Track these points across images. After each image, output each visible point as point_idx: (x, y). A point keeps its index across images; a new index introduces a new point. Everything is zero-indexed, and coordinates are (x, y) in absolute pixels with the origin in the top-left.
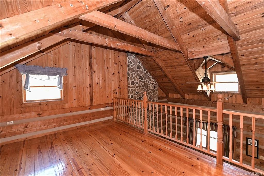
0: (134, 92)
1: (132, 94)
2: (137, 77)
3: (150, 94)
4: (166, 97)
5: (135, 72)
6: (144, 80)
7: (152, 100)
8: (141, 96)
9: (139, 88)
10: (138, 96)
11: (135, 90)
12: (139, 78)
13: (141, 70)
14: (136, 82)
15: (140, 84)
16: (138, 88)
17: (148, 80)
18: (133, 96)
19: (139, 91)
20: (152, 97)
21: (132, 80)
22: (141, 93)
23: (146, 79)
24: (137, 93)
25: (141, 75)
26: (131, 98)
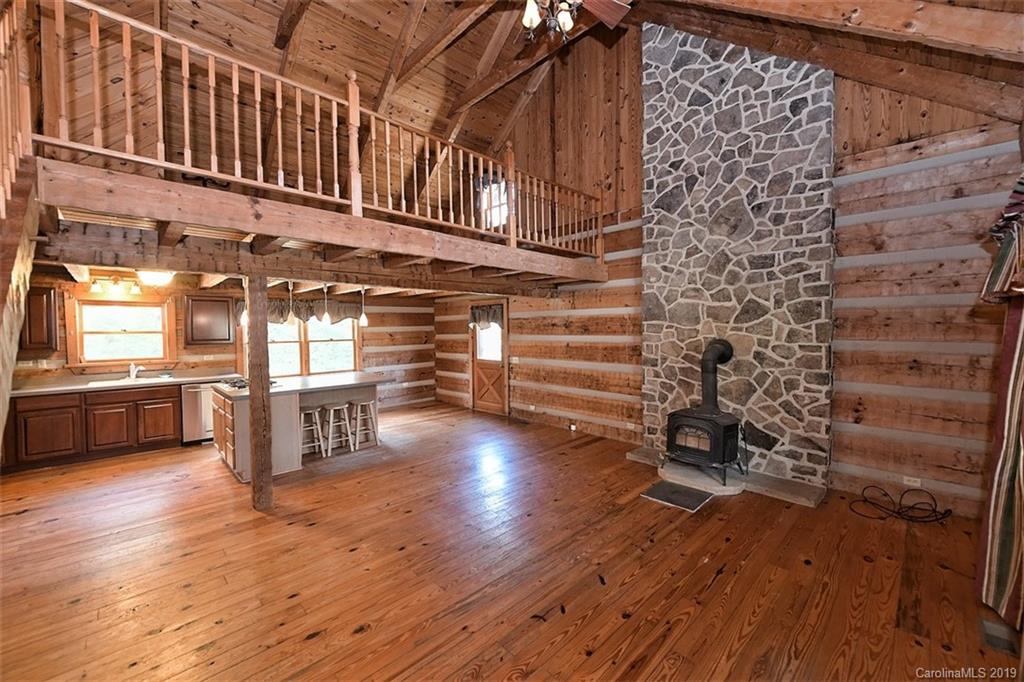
0: (659, 167)
1: (652, 177)
2: (677, 103)
3: (754, 151)
6: (715, 100)
7: (769, 179)
8: (696, 173)
9: (683, 144)
10: (676, 179)
11: (664, 160)
12: (686, 103)
13: (696, 66)
14: (669, 125)
15: (693, 126)
16: (679, 147)
17: (743, 89)
18: (656, 182)
19: (684, 157)
20: (769, 162)
21: (654, 124)
22: (698, 160)
23: (728, 91)
24: (675, 166)
25: (695, 87)
26: (646, 191)
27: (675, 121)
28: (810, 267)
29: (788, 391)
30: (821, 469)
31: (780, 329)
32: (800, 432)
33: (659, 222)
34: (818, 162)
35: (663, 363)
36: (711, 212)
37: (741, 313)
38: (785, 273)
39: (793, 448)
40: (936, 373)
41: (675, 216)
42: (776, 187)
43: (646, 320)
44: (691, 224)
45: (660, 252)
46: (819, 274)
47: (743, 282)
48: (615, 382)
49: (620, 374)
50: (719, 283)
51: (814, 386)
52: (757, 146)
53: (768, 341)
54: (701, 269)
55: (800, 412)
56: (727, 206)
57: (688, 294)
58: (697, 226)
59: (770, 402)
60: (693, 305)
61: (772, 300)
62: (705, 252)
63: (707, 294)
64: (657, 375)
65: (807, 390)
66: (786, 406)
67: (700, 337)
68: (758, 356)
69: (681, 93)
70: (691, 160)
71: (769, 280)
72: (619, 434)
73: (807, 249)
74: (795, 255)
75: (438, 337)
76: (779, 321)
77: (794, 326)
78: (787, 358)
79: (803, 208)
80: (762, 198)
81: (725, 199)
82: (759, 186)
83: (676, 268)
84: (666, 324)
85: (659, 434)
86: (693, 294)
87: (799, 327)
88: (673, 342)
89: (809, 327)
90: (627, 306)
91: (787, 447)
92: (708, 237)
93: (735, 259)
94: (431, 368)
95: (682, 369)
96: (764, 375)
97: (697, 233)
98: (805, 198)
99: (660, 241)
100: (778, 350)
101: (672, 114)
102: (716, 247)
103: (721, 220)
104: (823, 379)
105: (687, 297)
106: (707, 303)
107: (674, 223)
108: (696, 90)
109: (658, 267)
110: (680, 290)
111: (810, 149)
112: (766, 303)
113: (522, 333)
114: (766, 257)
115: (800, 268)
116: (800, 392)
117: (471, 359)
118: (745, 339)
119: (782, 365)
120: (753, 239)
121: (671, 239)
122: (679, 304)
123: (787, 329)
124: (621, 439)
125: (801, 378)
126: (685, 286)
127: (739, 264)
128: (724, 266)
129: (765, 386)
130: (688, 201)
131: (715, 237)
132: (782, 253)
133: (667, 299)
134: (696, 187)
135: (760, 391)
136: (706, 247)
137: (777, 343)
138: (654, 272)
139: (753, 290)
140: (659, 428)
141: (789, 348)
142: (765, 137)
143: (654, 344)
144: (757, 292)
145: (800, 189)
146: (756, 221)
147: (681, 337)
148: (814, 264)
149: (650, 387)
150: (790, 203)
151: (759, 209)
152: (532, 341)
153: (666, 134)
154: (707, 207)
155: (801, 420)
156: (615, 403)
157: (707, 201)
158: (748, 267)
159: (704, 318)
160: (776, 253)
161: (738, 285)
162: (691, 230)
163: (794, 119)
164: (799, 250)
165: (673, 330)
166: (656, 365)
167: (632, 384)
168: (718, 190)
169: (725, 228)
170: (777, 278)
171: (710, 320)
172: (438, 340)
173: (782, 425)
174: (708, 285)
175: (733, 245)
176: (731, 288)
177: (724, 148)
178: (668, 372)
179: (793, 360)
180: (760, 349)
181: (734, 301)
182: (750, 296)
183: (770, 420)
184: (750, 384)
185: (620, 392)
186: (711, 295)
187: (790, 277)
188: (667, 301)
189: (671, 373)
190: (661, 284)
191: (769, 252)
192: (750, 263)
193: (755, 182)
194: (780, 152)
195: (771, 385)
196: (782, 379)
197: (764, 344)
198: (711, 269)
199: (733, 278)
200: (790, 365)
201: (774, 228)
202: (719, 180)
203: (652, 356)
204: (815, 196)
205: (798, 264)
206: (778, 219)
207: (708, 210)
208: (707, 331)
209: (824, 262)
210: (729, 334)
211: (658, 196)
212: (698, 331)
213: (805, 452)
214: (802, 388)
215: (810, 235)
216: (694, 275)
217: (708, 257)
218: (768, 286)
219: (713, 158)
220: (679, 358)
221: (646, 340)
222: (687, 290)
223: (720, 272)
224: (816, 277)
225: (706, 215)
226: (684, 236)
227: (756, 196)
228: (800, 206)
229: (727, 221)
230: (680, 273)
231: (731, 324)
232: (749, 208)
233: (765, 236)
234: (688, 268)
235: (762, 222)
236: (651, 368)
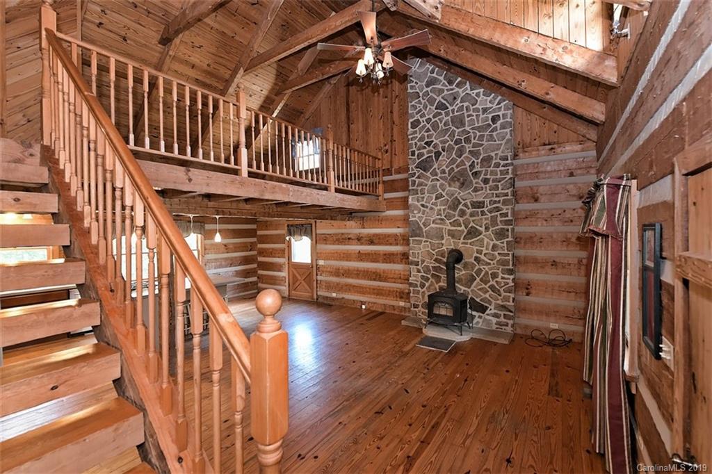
0: (419, 144)
1: (414, 149)
2: (429, 107)
3: (473, 141)
6: (450, 108)
7: (481, 157)
8: (440, 150)
9: (433, 132)
10: (429, 152)
11: (422, 139)
12: (434, 108)
13: (439, 86)
14: (424, 119)
15: (439, 122)
16: (430, 133)
17: (466, 104)
18: (417, 153)
19: (433, 139)
20: (481, 148)
21: (414, 117)
22: (441, 142)
23: (458, 104)
24: (428, 144)
25: (439, 99)
26: (410, 157)
27: (427, 117)
28: (502, 209)
29: (493, 279)
30: (510, 322)
31: (488, 243)
32: (499, 302)
33: (419, 177)
34: (506, 151)
35: (422, 264)
36: (449, 174)
37: (467, 234)
38: (490, 212)
39: (496, 311)
40: (564, 267)
41: (428, 174)
42: (485, 163)
43: (412, 237)
44: (438, 180)
45: (419, 195)
46: (507, 213)
47: (468, 216)
48: (392, 276)
49: (395, 270)
50: (454, 216)
51: (506, 276)
52: (474, 139)
53: (482, 250)
54: (444, 207)
55: (499, 291)
56: (459, 171)
57: (437, 221)
58: (442, 181)
59: (483, 286)
60: (440, 228)
61: (484, 227)
62: (446, 197)
63: (448, 222)
64: (419, 271)
65: (503, 278)
66: (492, 287)
67: (444, 248)
68: (477, 259)
69: (431, 101)
70: (437, 142)
71: (482, 215)
72: (394, 310)
73: (502, 199)
74: (495, 202)
75: (260, 246)
76: (488, 239)
77: (495, 242)
78: (492, 260)
79: (499, 176)
80: (477, 168)
81: (457, 167)
82: (476, 161)
83: (430, 205)
84: (424, 239)
85: (420, 308)
86: (439, 221)
87: (498, 243)
88: (428, 251)
89: (503, 243)
90: (398, 227)
91: (493, 311)
92: (448, 188)
93: (463, 202)
94: (255, 268)
95: (434, 267)
96: (480, 270)
97: (442, 185)
98: (500, 171)
99: (419, 188)
100: (487, 256)
101: (426, 113)
102: (453, 195)
103: (456, 179)
104: (510, 272)
105: (437, 224)
106: (448, 228)
107: (428, 178)
108: (440, 101)
109: (419, 204)
110: (432, 219)
111: (501, 144)
112: (480, 229)
113: (326, 244)
114: (480, 202)
115: (498, 209)
116: (499, 279)
117: (287, 263)
118: (470, 249)
119: (490, 264)
120: (473, 191)
121: (426, 188)
122: (432, 228)
123: (492, 243)
124: (396, 312)
125: (499, 271)
126: (435, 217)
127: (465, 205)
128: (457, 206)
129: (481, 276)
130: (436, 166)
131: (452, 189)
132: (488, 200)
134: (440, 158)
135: (478, 279)
136: (447, 194)
137: (487, 252)
138: (416, 207)
139: (473, 221)
140: (420, 304)
141: (493, 255)
142: (478, 134)
143: (417, 252)
144: (475, 222)
145: (497, 165)
146: (474, 181)
147: (433, 248)
148: (505, 207)
149: (415, 278)
150: (493, 173)
151: (476, 174)
152: (333, 250)
153: (422, 124)
154: (447, 170)
155: (500, 295)
156: (392, 289)
157: (447, 167)
158: (470, 207)
159: (446, 237)
160: (485, 200)
161: (465, 217)
162: (438, 183)
163: (493, 126)
164: (497, 199)
165: (428, 243)
166: (418, 265)
167: (402, 277)
168: (453, 161)
169: (458, 184)
170: (486, 214)
171: (450, 237)
172: (259, 249)
173: (490, 298)
174: (448, 216)
175: (462, 194)
176: (461, 219)
177: (456, 137)
178: (425, 269)
179: (495, 262)
180: (478, 255)
181: (463, 227)
182: (472, 224)
183: (484, 296)
184: (473, 276)
185: (395, 282)
186: (450, 223)
187: (493, 214)
188: (424, 225)
189: (427, 270)
190: (420, 215)
191: (481, 200)
192: (471, 204)
193: (474, 159)
194: (486, 143)
195: (484, 276)
196: (490, 272)
197: (479, 252)
198: (450, 207)
199: (462, 213)
200: (494, 264)
201: (484, 186)
202: (454, 156)
203: (416, 260)
204: (505, 170)
205: (497, 207)
206: (486, 181)
207: (448, 172)
208: (448, 244)
209: (510, 207)
210: (461, 246)
211: (418, 161)
212: (443, 244)
213: (502, 313)
214: (500, 277)
215: (503, 191)
216: (440, 210)
217: (448, 200)
218: (481, 219)
219: (450, 142)
220: (432, 261)
221: (412, 249)
222: (436, 219)
223: (455, 210)
224: (506, 215)
225: (447, 175)
226: (434, 186)
227: (474, 167)
228: (497, 175)
229: (459, 180)
230: (432, 209)
231: (462, 240)
232: (470, 174)
233: (479, 190)
234: (437, 206)
235: (477, 182)
236: (415, 267)
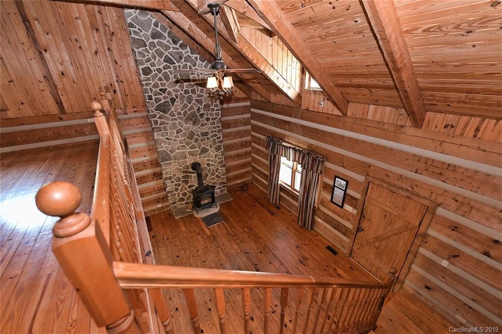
0: (154, 90)
1: (150, 94)
2: (157, 58)
3: (197, 93)
4: (245, 98)
5: (147, 47)
6: (177, 64)
7: (203, 104)
8: (174, 96)
9: (165, 81)
10: (165, 98)
11: (156, 86)
12: (162, 60)
13: (165, 42)
14: (155, 68)
15: (169, 73)
16: (163, 82)
17: (189, 64)
18: (154, 97)
19: (166, 87)
20: (203, 98)
21: (144, 64)
22: (174, 91)
23: (183, 62)
24: (163, 91)
25: (166, 53)
26: (148, 100)
27: (158, 67)
28: (217, 135)
29: (216, 172)
30: (226, 188)
31: (213, 155)
32: (220, 181)
33: (160, 118)
35: (174, 177)
36: (184, 116)
37: (201, 152)
39: (219, 186)
41: (168, 115)
42: (207, 109)
43: (162, 162)
44: (176, 120)
45: (163, 131)
46: (220, 137)
47: (200, 141)
48: (147, 192)
49: (149, 187)
50: (192, 142)
51: (222, 168)
52: (198, 91)
54: (183, 138)
55: (220, 176)
56: (191, 113)
58: (179, 120)
59: (212, 177)
60: (183, 152)
62: (184, 131)
63: (188, 147)
64: (172, 182)
66: (217, 176)
67: (188, 163)
68: (208, 164)
69: (160, 54)
70: (171, 90)
71: (208, 140)
72: (154, 212)
73: (217, 129)
74: (214, 131)
76: (212, 152)
77: (216, 153)
78: (215, 163)
80: (202, 111)
81: (189, 110)
82: (200, 107)
83: (173, 138)
84: (173, 161)
85: (177, 203)
86: (182, 148)
87: (217, 153)
88: (177, 168)
89: (219, 153)
90: (145, 156)
92: (185, 125)
93: (196, 133)
95: (183, 177)
96: (210, 169)
97: (179, 124)
98: (215, 113)
99: (162, 126)
100: (213, 161)
101: (155, 63)
102: (188, 129)
103: (190, 119)
104: (224, 166)
105: (180, 149)
106: (188, 151)
107: (168, 119)
108: (166, 56)
109: (164, 138)
110: (176, 147)
112: (208, 147)
114: (206, 133)
115: (215, 135)
118: (202, 160)
119: (214, 165)
120: (201, 126)
121: (168, 126)
122: (177, 153)
124: (156, 213)
125: (219, 167)
126: (178, 145)
127: (198, 135)
128: (193, 136)
129: (211, 173)
130: (173, 109)
131: (188, 125)
132: (210, 131)
133: (171, 151)
134: (175, 104)
135: (209, 175)
136: (184, 129)
137: (212, 159)
138: (162, 141)
139: (203, 144)
140: (177, 200)
141: (216, 160)
142: (200, 88)
143: (168, 171)
144: (205, 144)
145: (213, 110)
146: (201, 120)
147: (180, 165)
148: (219, 134)
149: (170, 188)
150: (211, 114)
151: (201, 115)
153: (154, 73)
154: (182, 112)
155: (220, 178)
156: (149, 200)
157: (182, 110)
158: (201, 136)
159: (188, 156)
161: (198, 142)
162: (177, 122)
164: (215, 130)
165: (176, 163)
166: (171, 179)
167: (156, 189)
168: (185, 106)
169: (191, 122)
170: (210, 139)
171: (190, 156)
173: (216, 182)
174: (188, 144)
175: (195, 128)
176: (196, 144)
177: (185, 88)
178: (177, 179)
179: (217, 163)
180: (208, 162)
181: (198, 148)
182: (203, 146)
183: (213, 181)
184: (207, 174)
185: (151, 195)
186: (189, 147)
187: (213, 138)
188: (171, 152)
189: (178, 179)
190: (167, 145)
191: (206, 131)
192: (201, 134)
193: (199, 105)
194: (205, 95)
196: (215, 169)
197: (209, 160)
198: (188, 138)
199: (197, 140)
201: (207, 122)
202: (185, 102)
203: (169, 176)
204: (217, 113)
205: (215, 134)
206: (208, 119)
207: (183, 114)
208: (190, 161)
209: (221, 133)
210: (198, 160)
211: (156, 105)
212: (186, 161)
213: (222, 186)
214: (220, 170)
215: (217, 125)
216: (181, 140)
217: (186, 133)
218: (207, 142)
219: (181, 92)
221: (164, 170)
222: (179, 147)
223: (192, 139)
224: (220, 138)
225: (182, 116)
226: (174, 124)
227: (200, 110)
228: (213, 116)
229: (191, 119)
230: (175, 140)
231: (198, 156)
232: (198, 115)
233: (205, 125)
234: (178, 138)
235: (203, 120)
236: (169, 181)
